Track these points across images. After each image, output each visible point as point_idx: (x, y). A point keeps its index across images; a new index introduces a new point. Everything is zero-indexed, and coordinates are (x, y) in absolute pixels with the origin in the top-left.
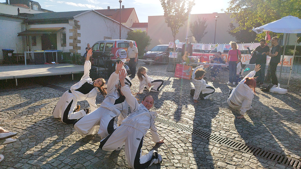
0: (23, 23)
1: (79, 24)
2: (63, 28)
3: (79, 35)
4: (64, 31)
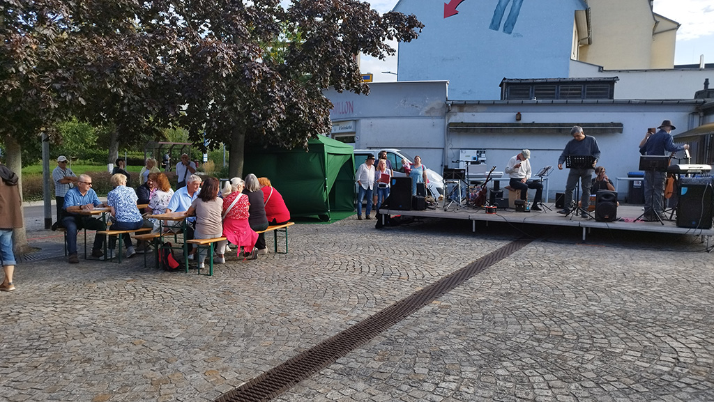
0: (693, 114)
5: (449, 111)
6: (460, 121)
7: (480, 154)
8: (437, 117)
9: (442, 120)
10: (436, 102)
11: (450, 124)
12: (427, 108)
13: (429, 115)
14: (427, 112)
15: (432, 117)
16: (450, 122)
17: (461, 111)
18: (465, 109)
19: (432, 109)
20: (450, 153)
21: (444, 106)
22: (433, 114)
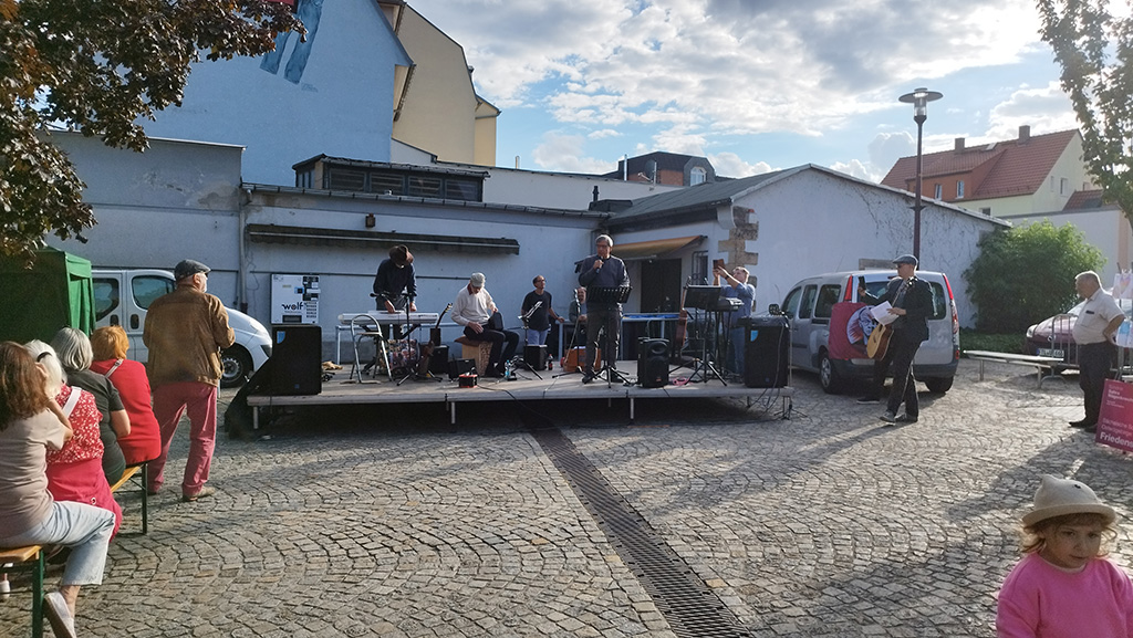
1: (752, 219)
2: (701, 239)
3: (752, 258)
4: (703, 248)
5: (249, 201)
6: (268, 222)
7: (310, 283)
8: (223, 213)
9: (234, 219)
10: (222, 184)
11: (250, 227)
12: (202, 194)
13: (206, 207)
14: (202, 201)
15: (213, 212)
16: (249, 222)
17: (270, 204)
18: (277, 201)
19: (212, 196)
20: (249, 280)
21: (236, 192)
22: (214, 206)
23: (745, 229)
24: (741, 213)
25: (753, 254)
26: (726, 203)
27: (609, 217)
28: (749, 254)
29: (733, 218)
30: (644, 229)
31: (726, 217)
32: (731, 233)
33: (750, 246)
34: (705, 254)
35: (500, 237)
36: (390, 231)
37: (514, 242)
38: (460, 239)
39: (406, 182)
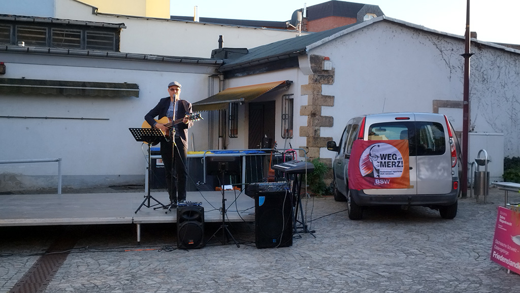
0: (213, 76)
1: (327, 66)
2: (288, 84)
3: (329, 100)
4: (289, 92)
23: (323, 75)
24: (317, 61)
25: (329, 97)
26: (303, 53)
27: (224, 63)
28: (326, 97)
29: (310, 65)
30: (249, 75)
31: (305, 63)
32: (310, 78)
33: (326, 90)
34: (291, 97)
35: (123, 82)
36: (20, 77)
37: (135, 86)
38: (84, 84)
39: (49, 32)
